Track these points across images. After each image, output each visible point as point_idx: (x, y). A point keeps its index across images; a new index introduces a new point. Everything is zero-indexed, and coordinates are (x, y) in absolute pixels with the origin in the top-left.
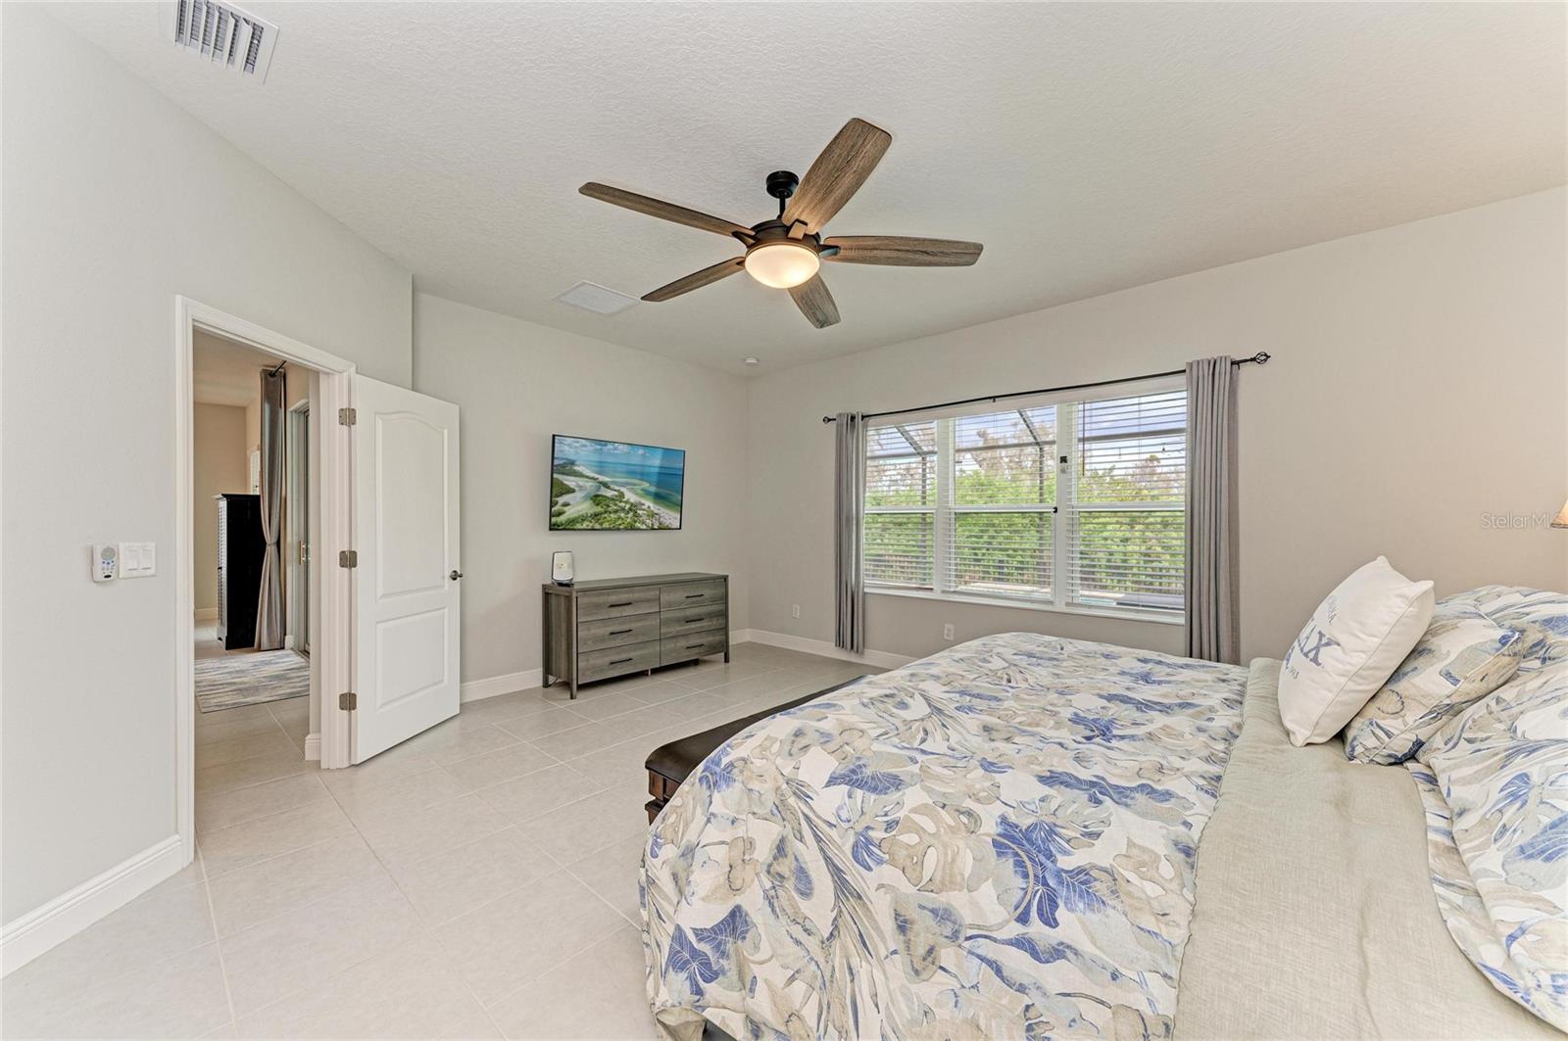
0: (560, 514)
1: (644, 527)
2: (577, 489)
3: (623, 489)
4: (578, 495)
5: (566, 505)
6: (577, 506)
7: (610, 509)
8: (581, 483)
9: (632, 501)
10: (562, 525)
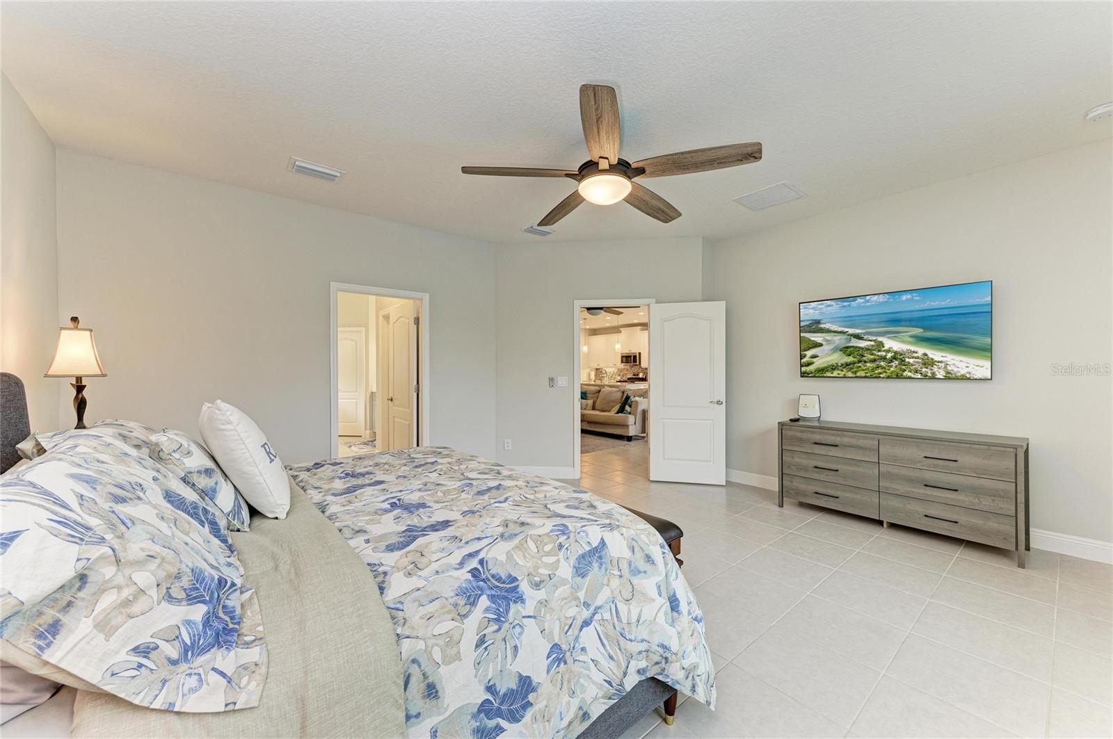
0: (809, 364)
1: (919, 376)
2: (824, 343)
3: (880, 339)
4: (826, 348)
5: (814, 357)
6: (826, 356)
7: (864, 358)
8: (828, 338)
9: (895, 349)
10: (812, 373)
